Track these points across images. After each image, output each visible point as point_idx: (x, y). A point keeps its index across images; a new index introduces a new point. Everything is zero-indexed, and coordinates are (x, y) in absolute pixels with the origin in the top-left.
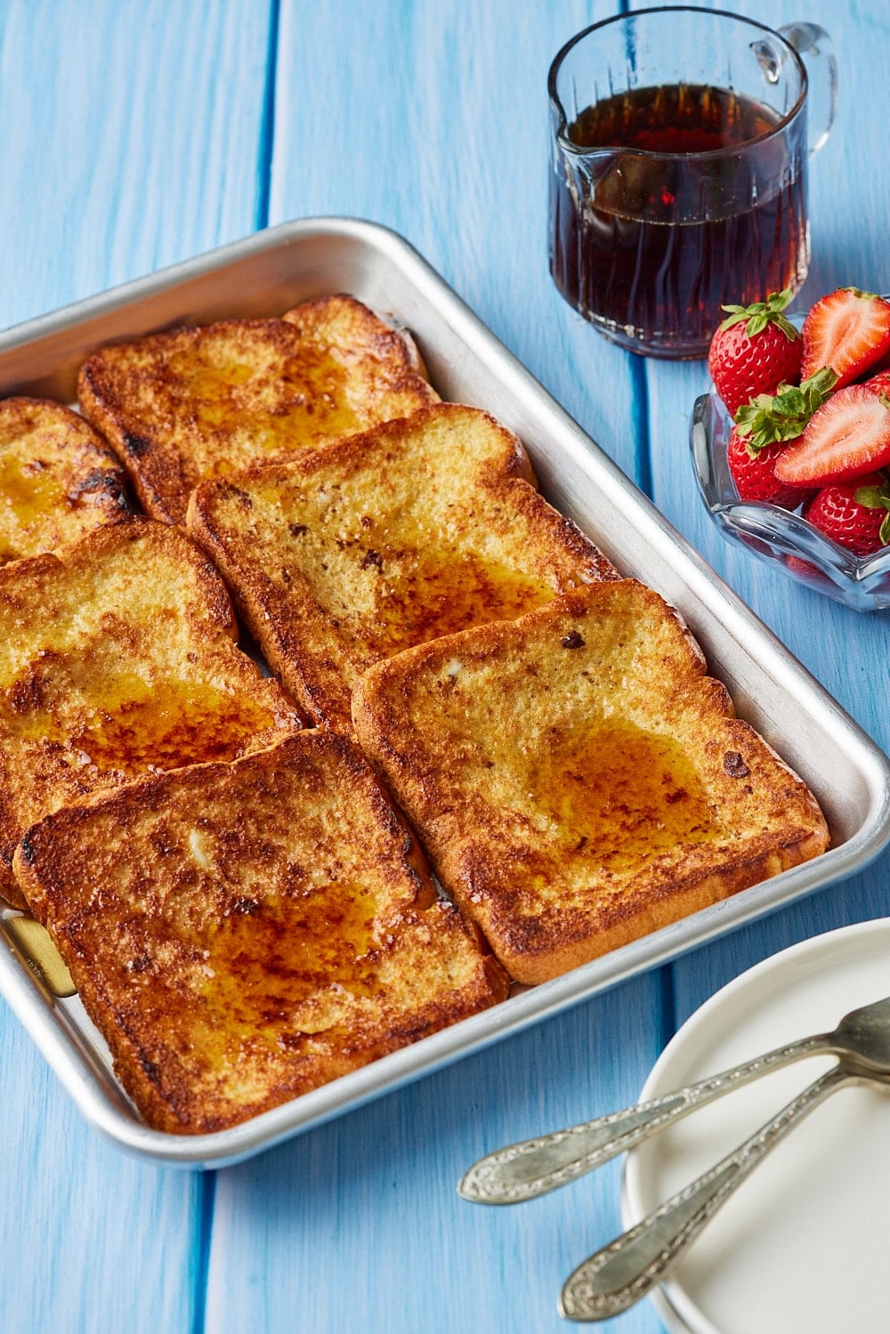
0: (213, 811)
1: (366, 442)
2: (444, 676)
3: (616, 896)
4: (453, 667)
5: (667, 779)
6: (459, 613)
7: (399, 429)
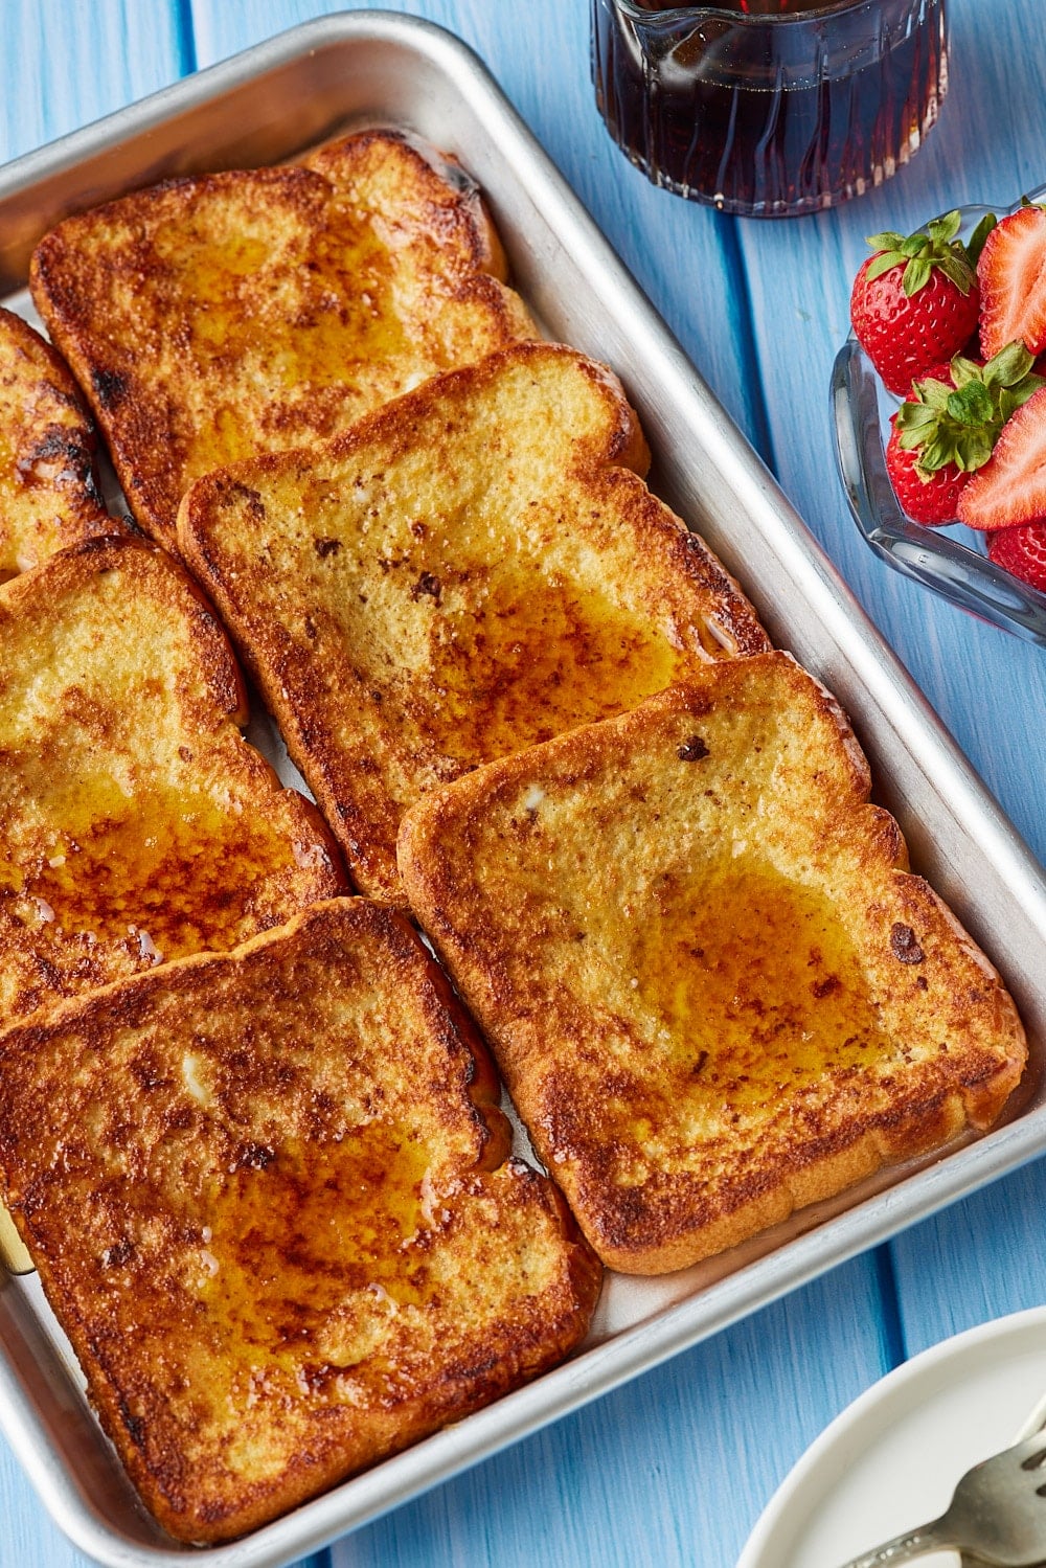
0: (212, 1024)
1: (418, 406)
2: (520, 812)
3: (745, 1156)
4: (533, 797)
5: (816, 959)
6: (542, 673)
7: (460, 384)
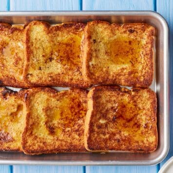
1: (28, 48)
4: (90, 64)
5: (126, 42)
